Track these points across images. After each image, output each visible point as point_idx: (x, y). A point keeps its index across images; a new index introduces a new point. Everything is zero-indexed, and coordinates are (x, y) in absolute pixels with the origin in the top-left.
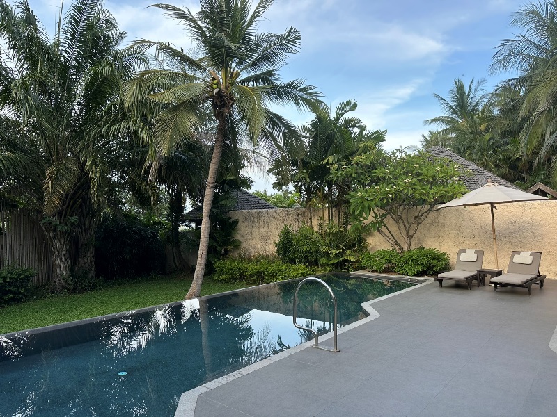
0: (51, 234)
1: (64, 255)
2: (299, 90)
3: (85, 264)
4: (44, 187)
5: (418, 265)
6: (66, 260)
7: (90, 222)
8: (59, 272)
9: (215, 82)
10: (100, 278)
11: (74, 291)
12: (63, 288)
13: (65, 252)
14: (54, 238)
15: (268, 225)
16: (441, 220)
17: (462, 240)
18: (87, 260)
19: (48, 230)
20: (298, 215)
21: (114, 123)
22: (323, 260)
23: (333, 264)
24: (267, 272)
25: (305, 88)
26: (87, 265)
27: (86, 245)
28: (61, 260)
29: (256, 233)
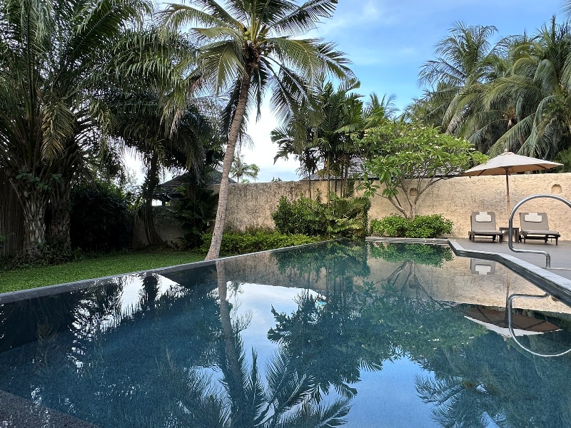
0: (26, 194)
1: (40, 219)
2: (328, 55)
3: (59, 232)
4: (43, 127)
5: (431, 227)
6: (42, 225)
7: (66, 186)
8: (32, 239)
9: (247, 33)
10: (79, 248)
11: (52, 262)
12: (38, 257)
13: (41, 216)
14: (29, 198)
15: (256, 199)
16: (436, 192)
17: (453, 208)
18: (63, 228)
19: (21, 189)
20: (291, 188)
21: (132, 62)
22: (330, 229)
23: (338, 232)
24: (266, 242)
25: (333, 53)
26: (62, 234)
27: (61, 210)
28: (36, 225)
29: (242, 206)
